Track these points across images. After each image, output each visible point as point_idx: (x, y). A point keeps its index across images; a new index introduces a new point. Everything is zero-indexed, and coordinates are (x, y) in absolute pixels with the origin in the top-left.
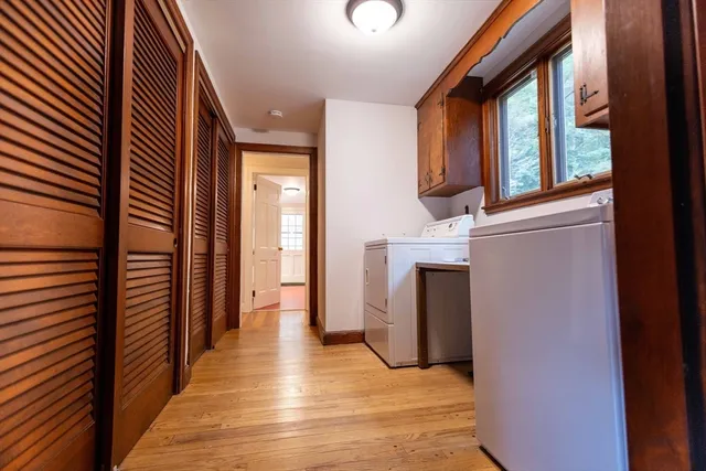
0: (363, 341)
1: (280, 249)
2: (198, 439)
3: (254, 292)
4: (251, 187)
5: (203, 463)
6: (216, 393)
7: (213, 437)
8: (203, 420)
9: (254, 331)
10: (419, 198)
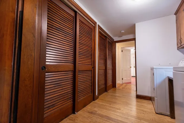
0: (151, 100)
1: (131, 67)
2: (92, 113)
3: (122, 79)
4: (121, 51)
5: (89, 119)
6: (101, 103)
7: (94, 114)
8: (95, 109)
9: (119, 89)
10: (178, 49)
